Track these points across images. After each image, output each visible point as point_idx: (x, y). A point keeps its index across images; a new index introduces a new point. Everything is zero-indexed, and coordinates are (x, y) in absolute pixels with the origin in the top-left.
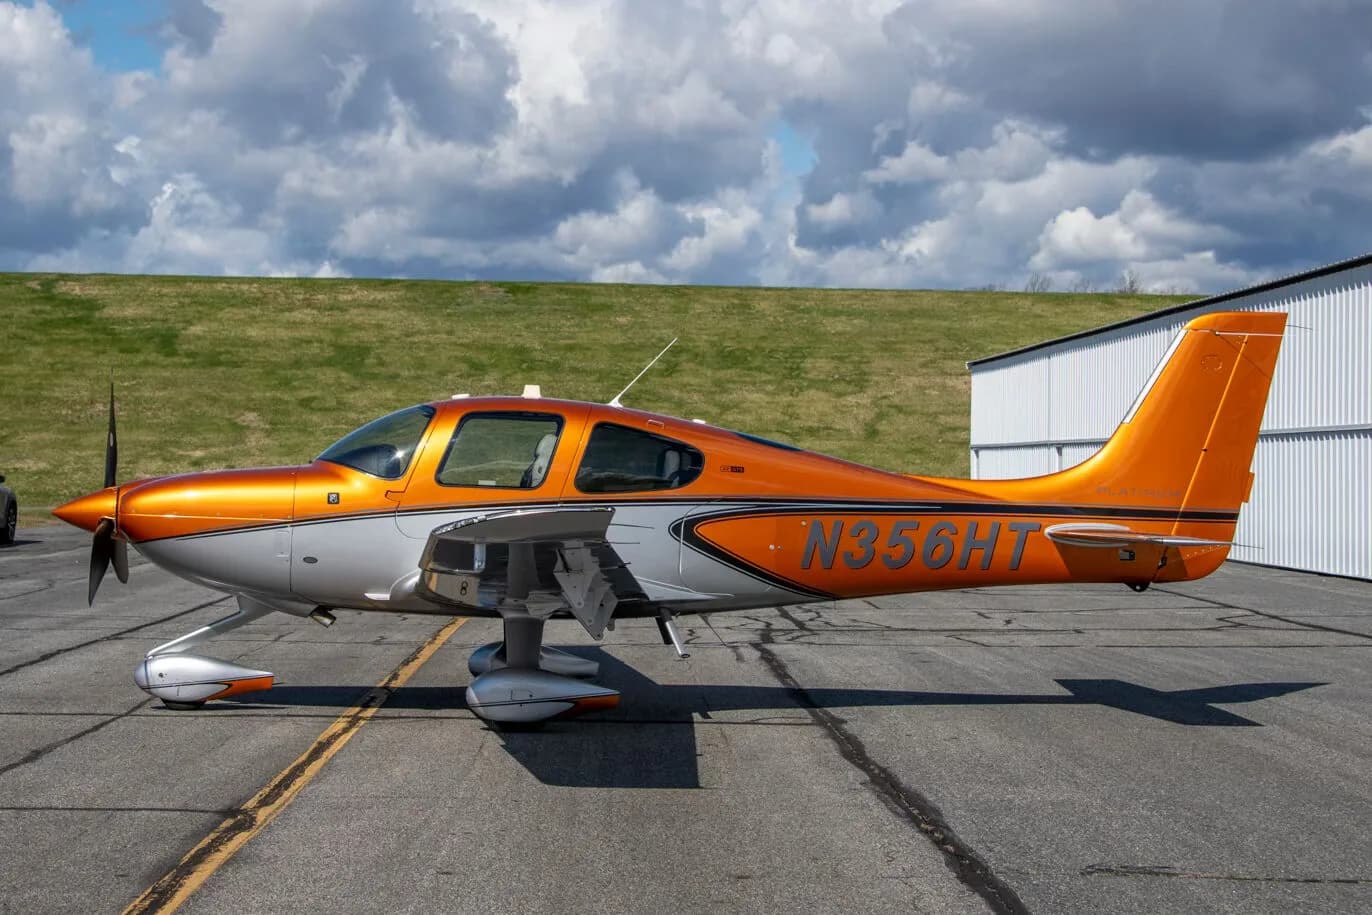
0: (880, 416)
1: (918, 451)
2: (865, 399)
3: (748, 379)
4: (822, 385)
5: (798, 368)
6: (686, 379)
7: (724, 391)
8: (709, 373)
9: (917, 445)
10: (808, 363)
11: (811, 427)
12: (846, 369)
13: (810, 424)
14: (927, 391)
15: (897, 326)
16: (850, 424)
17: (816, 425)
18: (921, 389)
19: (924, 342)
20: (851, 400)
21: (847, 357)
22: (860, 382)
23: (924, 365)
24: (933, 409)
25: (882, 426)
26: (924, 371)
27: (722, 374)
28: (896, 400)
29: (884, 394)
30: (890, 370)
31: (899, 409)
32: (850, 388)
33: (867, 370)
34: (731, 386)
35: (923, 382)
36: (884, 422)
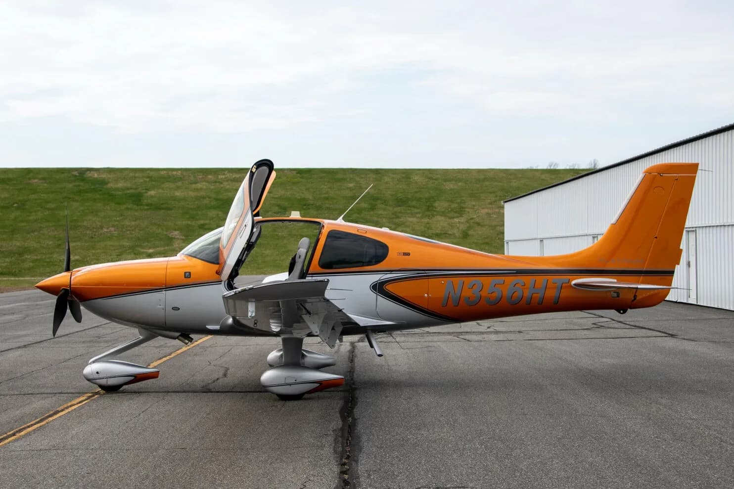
0: (470, 228)
1: (487, 243)
2: (463, 220)
3: (409, 212)
4: (443, 214)
5: (432, 206)
6: (380, 212)
7: (397, 217)
8: (391, 209)
9: (486, 240)
10: (436, 204)
11: (437, 233)
12: (454, 206)
13: (437, 232)
14: (492, 216)
15: (478, 186)
16: (455, 231)
17: (440, 232)
18: (488, 214)
19: (491, 193)
20: (456, 220)
21: (455, 200)
22: (460, 211)
23: (491, 204)
24: (494, 223)
25: (471, 232)
26: (490, 206)
27: (398, 209)
28: (477, 220)
29: (472, 217)
30: (474, 206)
31: (478, 224)
32: (456, 215)
33: (464, 206)
34: (400, 215)
35: (490, 211)
36: (472, 230)
